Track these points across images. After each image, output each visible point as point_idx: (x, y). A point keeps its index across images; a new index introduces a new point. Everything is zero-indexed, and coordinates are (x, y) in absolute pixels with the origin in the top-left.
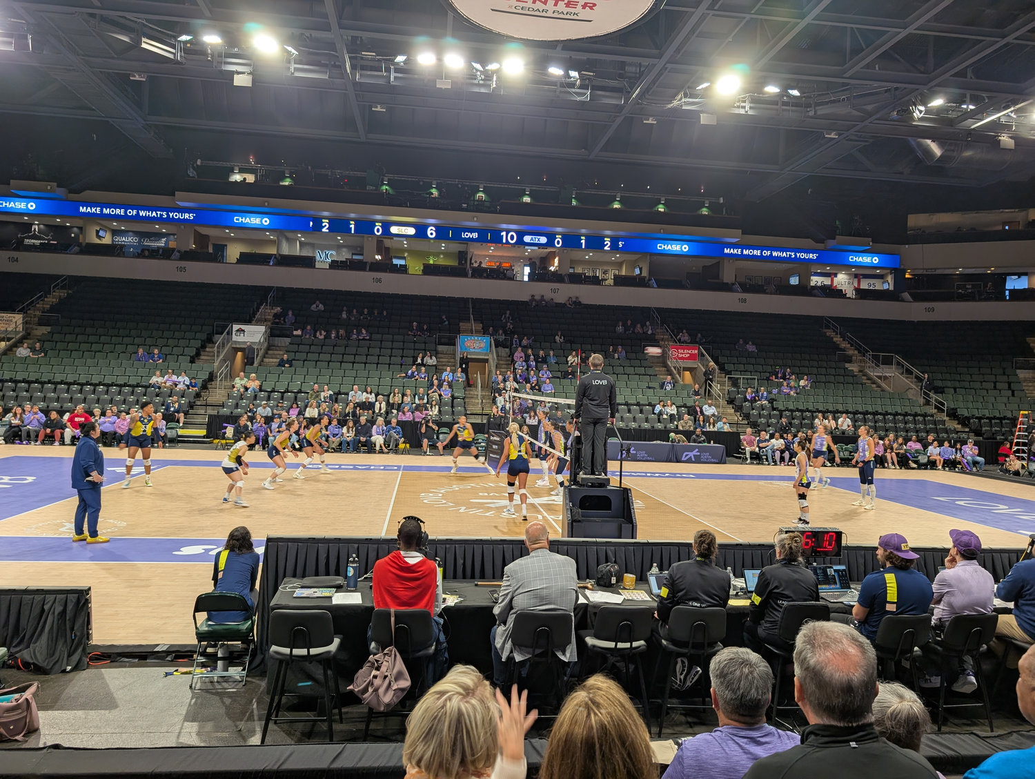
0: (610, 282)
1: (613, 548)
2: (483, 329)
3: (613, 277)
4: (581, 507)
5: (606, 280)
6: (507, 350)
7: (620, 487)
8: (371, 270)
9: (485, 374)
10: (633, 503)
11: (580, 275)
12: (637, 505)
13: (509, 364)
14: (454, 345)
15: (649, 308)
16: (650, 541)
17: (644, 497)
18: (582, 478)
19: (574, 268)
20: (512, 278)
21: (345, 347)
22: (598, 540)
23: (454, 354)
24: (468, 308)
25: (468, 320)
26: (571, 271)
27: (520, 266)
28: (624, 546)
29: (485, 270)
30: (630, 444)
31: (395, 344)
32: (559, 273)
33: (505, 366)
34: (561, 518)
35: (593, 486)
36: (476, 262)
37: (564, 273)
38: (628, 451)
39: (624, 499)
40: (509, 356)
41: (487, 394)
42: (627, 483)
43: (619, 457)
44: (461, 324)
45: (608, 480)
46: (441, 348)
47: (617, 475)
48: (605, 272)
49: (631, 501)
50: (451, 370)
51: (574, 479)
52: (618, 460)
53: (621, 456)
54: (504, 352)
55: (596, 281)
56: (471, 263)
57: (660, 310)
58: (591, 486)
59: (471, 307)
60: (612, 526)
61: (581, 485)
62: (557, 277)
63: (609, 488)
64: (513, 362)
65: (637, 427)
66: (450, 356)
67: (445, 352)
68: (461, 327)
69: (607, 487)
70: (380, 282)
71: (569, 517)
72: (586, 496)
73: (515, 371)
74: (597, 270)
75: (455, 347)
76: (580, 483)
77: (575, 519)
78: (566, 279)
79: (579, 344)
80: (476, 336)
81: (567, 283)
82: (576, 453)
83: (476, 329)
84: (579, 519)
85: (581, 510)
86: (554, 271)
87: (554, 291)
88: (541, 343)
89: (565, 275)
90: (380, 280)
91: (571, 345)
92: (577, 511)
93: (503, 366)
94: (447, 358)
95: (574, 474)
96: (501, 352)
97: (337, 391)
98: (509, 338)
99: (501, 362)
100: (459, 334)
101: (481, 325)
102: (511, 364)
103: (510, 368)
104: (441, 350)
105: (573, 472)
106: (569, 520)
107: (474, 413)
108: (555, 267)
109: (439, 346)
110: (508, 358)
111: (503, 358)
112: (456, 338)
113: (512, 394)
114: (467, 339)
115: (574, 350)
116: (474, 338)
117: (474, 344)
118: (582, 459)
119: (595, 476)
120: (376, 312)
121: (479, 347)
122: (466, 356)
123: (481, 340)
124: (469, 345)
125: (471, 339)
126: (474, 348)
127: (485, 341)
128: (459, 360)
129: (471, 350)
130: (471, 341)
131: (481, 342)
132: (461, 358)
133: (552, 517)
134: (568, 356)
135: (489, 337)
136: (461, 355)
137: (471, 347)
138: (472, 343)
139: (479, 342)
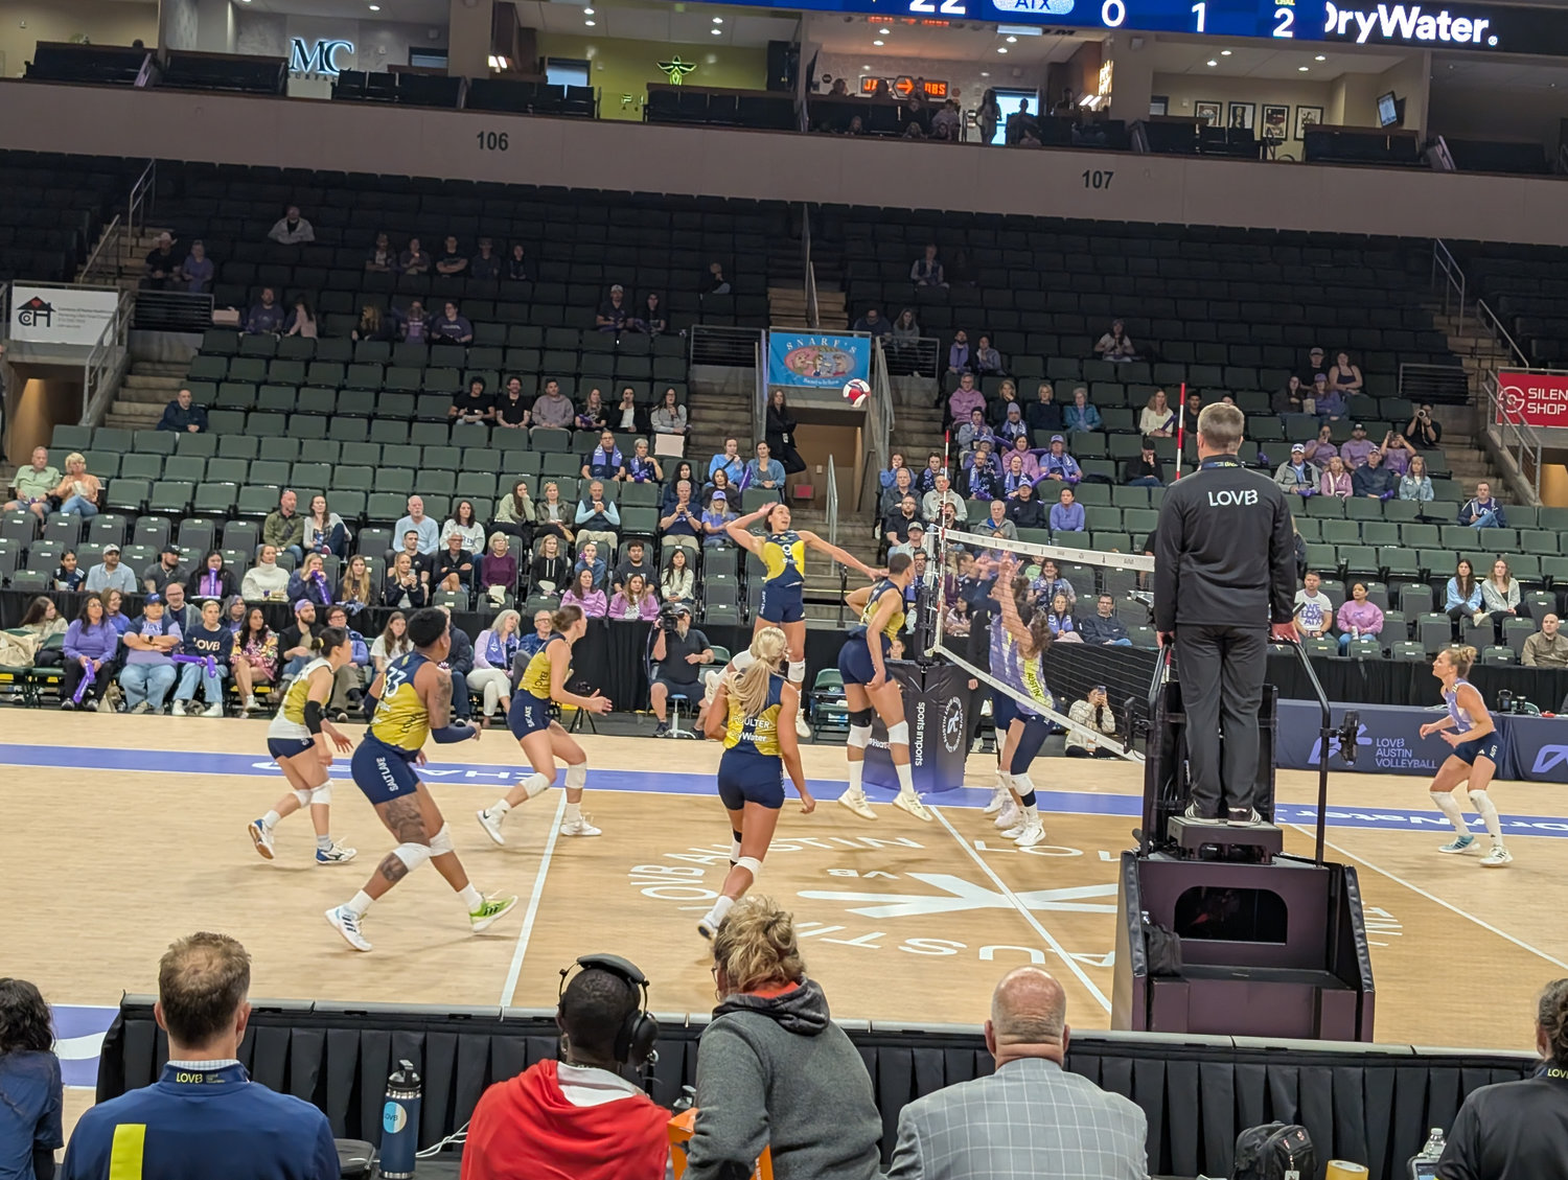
0: (1293, 149)
1: (1290, 1071)
2: (846, 309)
3: (1301, 134)
4: (1185, 926)
5: (1278, 142)
6: (931, 383)
7: (1318, 861)
8: (474, 105)
9: (852, 464)
10: (1360, 916)
11: (1186, 125)
12: (1378, 925)
13: (936, 433)
14: (750, 362)
15: (1428, 243)
16: (1421, 1050)
17: (1400, 900)
18: (1186, 828)
19: (1165, 100)
20: (950, 135)
21: (385, 368)
22: (1241, 1041)
23: (749, 397)
24: (799, 238)
25: (798, 278)
26: (1156, 110)
28: (1331, 1066)
29: (857, 106)
30: (1356, 715)
31: (553, 360)
32: (1112, 117)
33: (922, 438)
34: (1109, 960)
35: (1223, 854)
36: (826, 78)
37: (1129, 119)
38: (1349, 737)
39: (1331, 901)
40: (937, 405)
41: (859, 531)
42: (1341, 847)
43: (1315, 758)
44: (773, 292)
45: (1278, 835)
46: (703, 374)
47: (1307, 820)
48: (1275, 116)
49: (1354, 909)
50: (740, 450)
51: (1156, 832)
52: (1312, 768)
53: (1324, 753)
54: (919, 387)
55: (1242, 146)
56: (810, 83)
57: (1467, 252)
58: (1217, 857)
59: (807, 233)
60: (1289, 996)
61: (1183, 853)
63: (1279, 862)
65: (1379, 656)
66: (735, 400)
67: (717, 388)
68: (773, 303)
69: (1274, 858)
70: (503, 145)
71: (1139, 960)
72: (1198, 889)
73: (955, 453)
74: (1244, 109)
75: (751, 369)
76: (1180, 844)
77: (1162, 968)
78: (1138, 138)
79: (1180, 363)
80: (824, 334)
81: (1140, 154)
82: (1165, 741)
83: (825, 311)
84: (1175, 967)
85: (1181, 936)
86: (1097, 112)
87: (1096, 179)
88: (1045, 359)
89: (1135, 123)
90: (501, 140)
91: (1152, 366)
92: (1169, 939)
93: (916, 438)
94: (726, 409)
95: (1159, 813)
96: (909, 390)
97: (356, 514)
98: (938, 340)
99: (909, 425)
100: (767, 328)
101: (842, 297)
102: (944, 432)
103: (940, 443)
104: (701, 380)
105: (1155, 807)
106: (1140, 971)
107: (815, 597)
108: (1099, 98)
109: (697, 366)
110: (933, 411)
111: (914, 411)
112: (755, 339)
113: (946, 536)
114: (795, 344)
115: (1163, 387)
116: (818, 342)
117: (818, 362)
118: (1187, 762)
119: (1230, 823)
120: (486, 246)
121: (834, 371)
122: (789, 404)
123: (841, 347)
124: (798, 363)
125: (806, 342)
126: (817, 374)
127: (853, 350)
128: (765, 417)
129: (805, 380)
130: (808, 351)
131: (839, 353)
132: (771, 408)
133: (1077, 956)
134: (1142, 408)
135: (867, 336)
136: (772, 398)
137: (805, 372)
138: (811, 357)
139: (833, 353)
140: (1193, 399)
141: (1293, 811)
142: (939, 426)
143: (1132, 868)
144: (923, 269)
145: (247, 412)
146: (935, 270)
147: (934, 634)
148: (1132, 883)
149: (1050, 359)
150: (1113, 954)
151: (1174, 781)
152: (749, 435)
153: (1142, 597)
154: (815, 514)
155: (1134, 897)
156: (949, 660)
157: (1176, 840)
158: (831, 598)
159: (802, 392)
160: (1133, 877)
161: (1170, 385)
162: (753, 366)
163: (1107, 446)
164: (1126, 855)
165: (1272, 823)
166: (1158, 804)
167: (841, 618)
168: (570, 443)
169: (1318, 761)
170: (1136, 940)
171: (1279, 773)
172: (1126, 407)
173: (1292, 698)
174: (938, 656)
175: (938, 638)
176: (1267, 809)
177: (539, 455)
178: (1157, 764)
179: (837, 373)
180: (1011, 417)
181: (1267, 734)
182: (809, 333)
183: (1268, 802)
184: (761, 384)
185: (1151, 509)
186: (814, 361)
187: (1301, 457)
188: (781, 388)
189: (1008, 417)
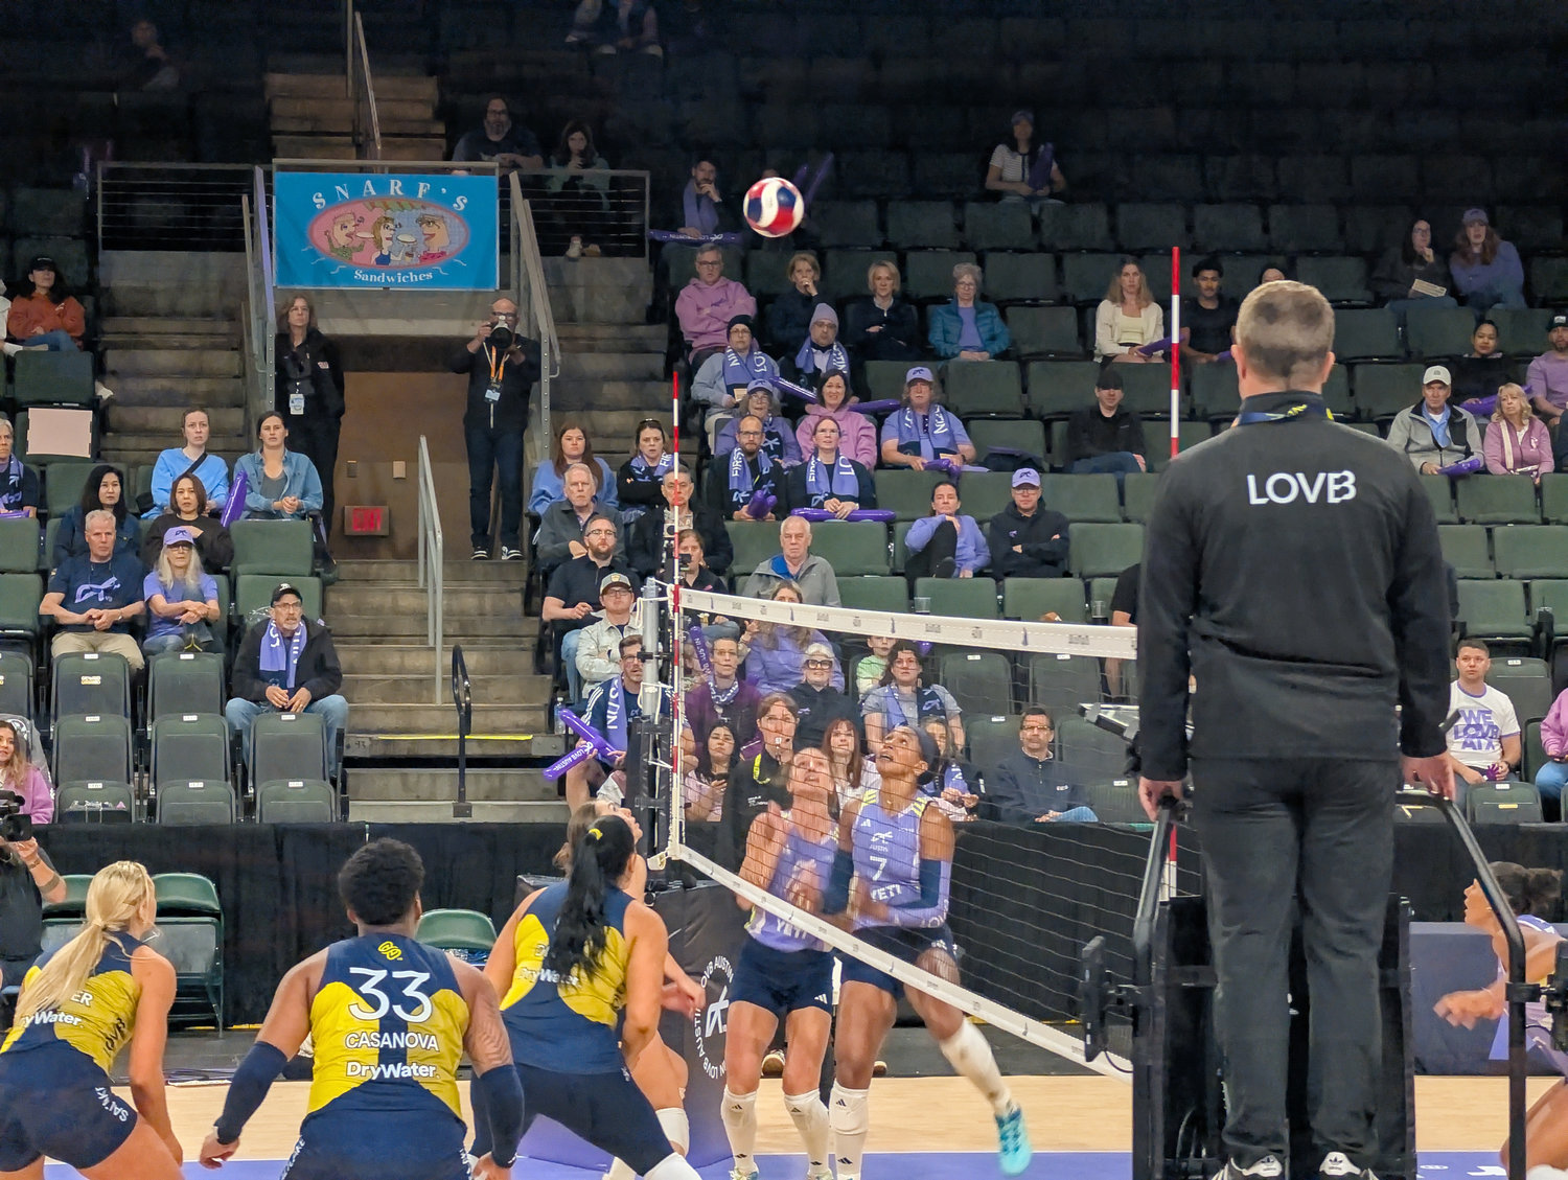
6: (634, 270)
13: (652, 377)
14: (232, 240)
23: (232, 315)
25: (330, 47)
33: (622, 390)
40: (649, 317)
41: (494, 602)
44: (276, 81)
46: (125, 270)
50: (214, 432)
54: (611, 278)
64: (680, 359)
66: (202, 326)
67: (162, 303)
68: (278, 106)
73: (696, 421)
75: (236, 255)
79: (1173, 200)
80: (393, 170)
83: (393, 120)
88: (882, 206)
91: (1112, 213)
93: (611, 391)
94: (183, 347)
96: (588, 287)
98: (646, 175)
99: (592, 363)
100: (266, 162)
101: (429, 88)
102: (669, 375)
103: (662, 399)
104: (126, 283)
107: (402, 752)
109: (115, 254)
110: (641, 330)
111: (602, 332)
112: (241, 190)
113: (683, 604)
114: (331, 197)
115: (1138, 255)
116: (382, 187)
117: (385, 233)
121: (421, 250)
122: (325, 328)
123: (432, 199)
124: (340, 238)
125: (356, 191)
126: (384, 260)
127: (461, 203)
128: (271, 360)
129: (358, 274)
130: (360, 209)
131: (430, 211)
132: (283, 339)
134: (1095, 303)
135: (490, 172)
136: (283, 318)
137: (356, 257)
138: (369, 223)
139: (417, 213)
140: (1208, 281)
142: (658, 363)
147: (668, 819)
149: (893, 206)
151: (1200, 1117)
152: (239, 403)
153: (1110, 715)
154: (393, 568)
156: (702, 876)
158: (436, 752)
159: (352, 302)
161: (1151, 251)
162: (241, 248)
163: (1025, 390)
167: (462, 796)
172: (1063, 301)
174: (677, 868)
175: (674, 828)
179: (428, 257)
180: (817, 334)
182: (362, 169)
184: (260, 287)
185: (1127, 520)
186: (375, 230)
187: (1443, 394)
188: (304, 294)
189: (808, 334)
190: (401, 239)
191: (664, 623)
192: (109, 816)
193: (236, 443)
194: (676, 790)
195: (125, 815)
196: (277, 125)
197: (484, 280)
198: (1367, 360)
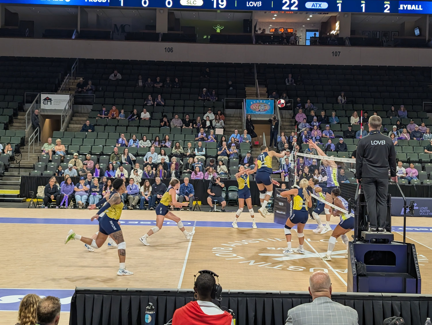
0: (391, 43)
1: (398, 302)
2: (267, 92)
3: (393, 39)
4: (366, 262)
5: (387, 42)
6: (291, 112)
7: (404, 243)
8: (163, 40)
13: (292, 125)
14: (241, 108)
15: (430, 68)
18: (366, 234)
20: (295, 43)
22: (384, 294)
23: (241, 117)
24: (253, 73)
25: (253, 84)
27: (302, 31)
28: (410, 301)
29: (269, 36)
30: (414, 201)
31: (187, 109)
32: (340, 36)
33: (290, 127)
35: (377, 241)
36: (260, 29)
37: (344, 37)
38: (412, 207)
39: (408, 254)
42: (410, 238)
43: (402, 213)
44: (247, 88)
45: (392, 236)
46: (228, 111)
47: (400, 230)
48: (385, 35)
49: (415, 256)
51: (358, 236)
52: (402, 216)
53: (405, 212)
54: (288, 113)
55: (376, 43)
56: (255, 30)
58: (375, 242)
59: (256, 71)
60: (397, 280)
61: (365, 241)
62: (338, 41)
63: (393, 243)
65: (420, 184)
66: (237, 118)
67: (232, 115)
68: (247, 91)
69: (391, 242)
70: (172, 51)
71: (354, 271)
72: (370, 251)
74: (377, 33)
75: (241, 110)
76: (365, 239)
77: (360, 274)
78: (347, 42)
79: (361, 104)
80: (261, 99)
81: (348, 46)
82: (360, 210)
83: (261, 93)
84: (365, 273)
85: (366, 264)
86: (335, 35)
87: (336, 54)
88: (323, 104)
89: (346, 38)
90: (171, 50)
91: (353, 105)
92: (363, 265)
93: (287, 127)
94: (234, 121)
95: (359, 230)
96: (285, 114)
97: (135, 153)
98: (293, 100)
99: (285, 124)
100: (245, 98)
101: (266, 89)
102: (295, 125)
103: (294, 128)
104: (228, 113)
105: (357, 229)
106: (355, 274)
108: (336, 31)
109: (226, 109)
110: (291, 120)
111: (286, 120)
112: (242, 102)
113: (297, 154)
114: (253, 102)
115: (356, 111)
116: (259, 101)
117: (260, 107)
118: (366, 216)
119: (379, 233)
120: (168, 79)
121: (264, 110)
122: (252, 119)
123: (266, 103)
124: (254, 108)
125: (256, 102)
126: (259, 110)
127: (269, 103)
129: (256, 112)
130: (257, 104)
131: (265, 104)
133: (337, 270)
134: (350, 117)
135: (273, 99)
136: (247, 117)
137: (256, 110)
138: (258, 106)
139: (264, 105)
140: (366, 114)
141: (397, 228)
142: (294, 124)
143: (352, 246)
144: (288, 81)
145: (105, 126)
146: (291, 81)
147: (294, 181)
148: (352, 250)
149: (324, 104)
150: (347, 269)
151: (363, 221)
152: (241, 128)
153: (352, 170)
155: (352, 254)
157: (363, 238)
159: (255, 116)
160: (352, 249)
161: (358, 110)
162: (242, 109)
163: (341, 128)
164: (350, 242)
165: (391, 232)
166: (358, 228)
168: (192, 132)
169: (403, 214)
170: (353, 266)
171: (393, 218)
172: (346, 116)
173: (395, 196)
175: (295, 182)
176: (389, 229)
177: (184, 135)
178: (358, 217)
179: (265, 110)
180: (314, 120)
181: (389, 207)
182: (257, 99)
183: (389, 226)
184: (244, 114)
185: (354, 145)
186: (258, 107)
187: (396, 129)
188: (250, 115)
189: (313, 120)
190: (262, 108)
191: (294, 157)
192: (225, 179)
193: (241, 133)
194: (295, 178)
195: (227, 179)
196: (246, 94)
197: (272, 113)
198: (386, 125)
